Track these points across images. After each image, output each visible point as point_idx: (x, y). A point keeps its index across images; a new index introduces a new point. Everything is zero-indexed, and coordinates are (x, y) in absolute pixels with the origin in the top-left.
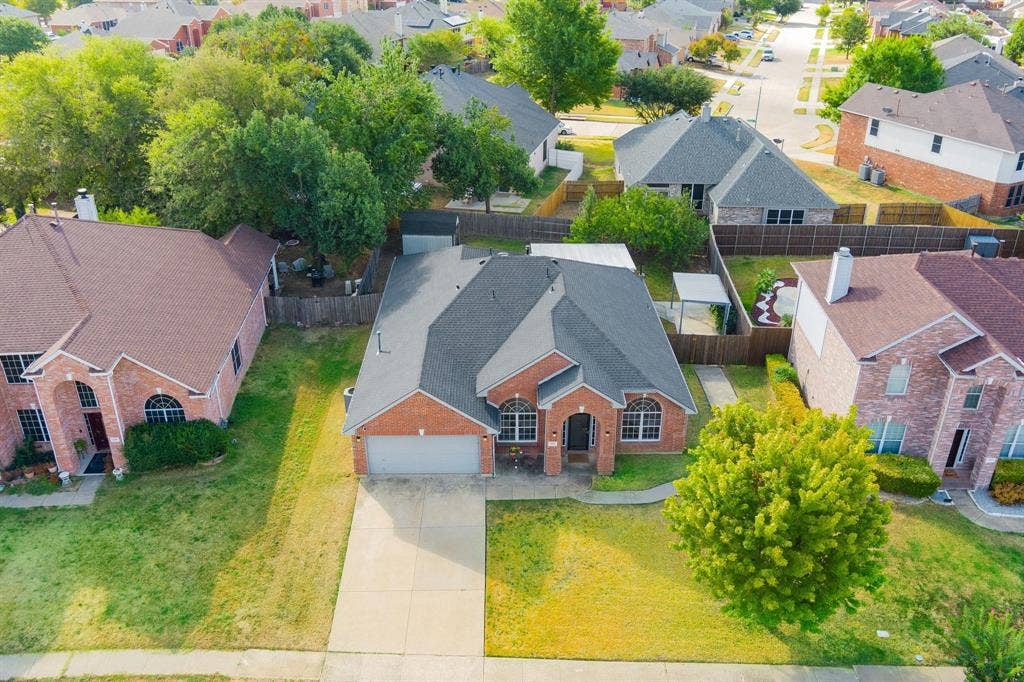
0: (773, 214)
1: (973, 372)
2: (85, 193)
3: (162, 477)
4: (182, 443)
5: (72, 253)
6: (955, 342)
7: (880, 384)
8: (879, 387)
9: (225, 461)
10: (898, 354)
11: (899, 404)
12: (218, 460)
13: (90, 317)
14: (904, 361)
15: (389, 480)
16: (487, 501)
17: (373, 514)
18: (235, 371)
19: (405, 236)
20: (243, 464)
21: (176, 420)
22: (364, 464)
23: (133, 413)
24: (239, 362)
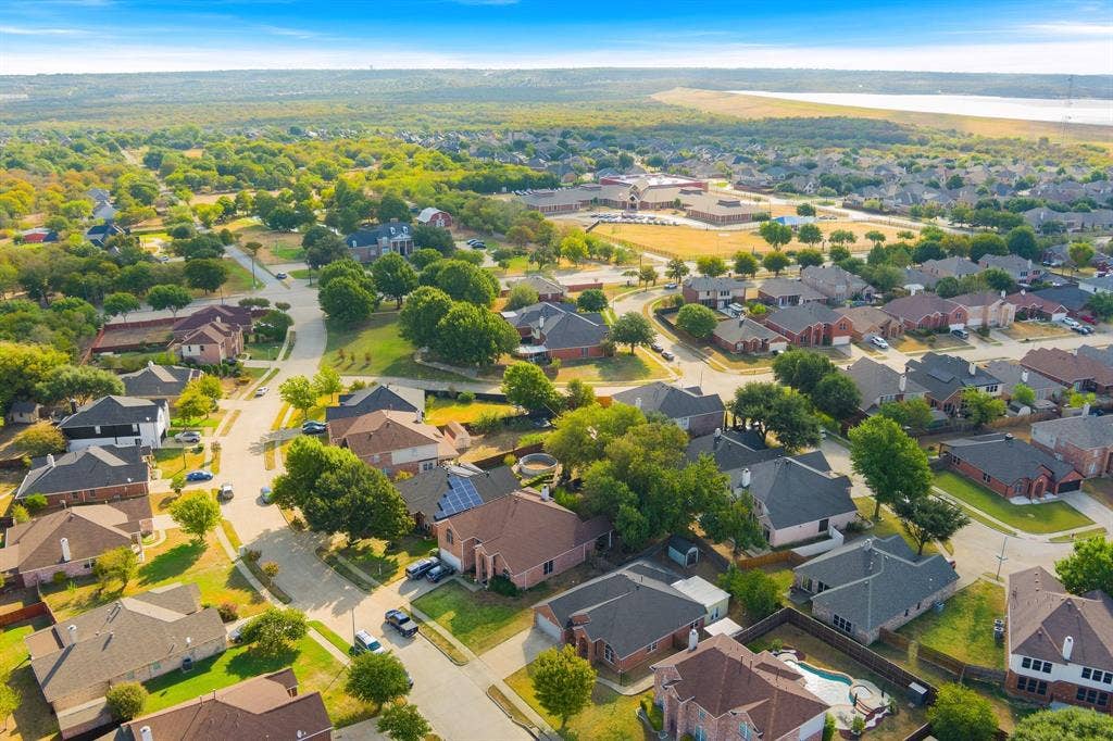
3: (496, 595)
9: (513, 600)
12: (512, 598)
13: (500, 537)
15: (539, 630)
17: (525, 635)
18: (546, 573)
19: (670, 548)
20: (518, 603)
21: (509, 579)
22: (536, 621)
23: (500, 572)
24: (551, 570)
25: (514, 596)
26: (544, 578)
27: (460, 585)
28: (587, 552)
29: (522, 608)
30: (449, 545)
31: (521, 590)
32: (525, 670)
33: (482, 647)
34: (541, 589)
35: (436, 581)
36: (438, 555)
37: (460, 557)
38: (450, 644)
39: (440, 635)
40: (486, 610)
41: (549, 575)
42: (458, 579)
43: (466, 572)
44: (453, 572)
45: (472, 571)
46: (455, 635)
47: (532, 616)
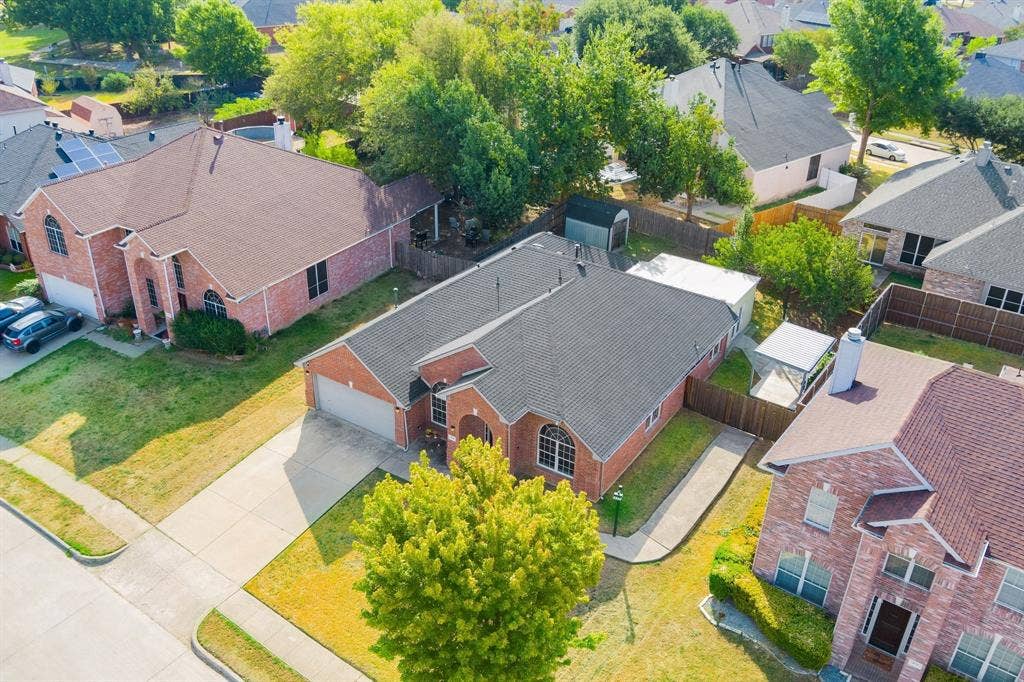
0: (996, 292)
1: (882, 530)
2: (283, 120)
3: (193, 356)
4: (206, 333)
5: (213, 163)
6: (897, 486)
7: (795, 505)
8: (795, 509)
9: (243, 360)
10: (820, 474)
11: (820, 540)
12: (238, 358)
13: (185, 213)
14: (827, 487)
15: (328, 420)
16: (377, 468)
17: (288, 441)
18: (313, 294)
19: (568, 219)
20: (253, 368)
21: (222, 315)
22: (312, 398)
23: (196, 300)
24: (324, 288)
25: (241, 352)
26: (312, 306)
27: (95, 348)
28: (397, 247)
29: (268, 377)
30: (59, 258)
31: (257, 336)
32: (310, 542)
33: (167, 494)
34: (308, 331)
35: (33, 348)
36: (39, 293)
37: (91, 285)
38: (66, 503)
39: (33, 481)
40: (171, 395)
41: (321, 299)
42: (90, 338)
43: (111, 319)
44: (78, 323)
45: (129, 313)
46: (80, 474)
47: (299, 392)
